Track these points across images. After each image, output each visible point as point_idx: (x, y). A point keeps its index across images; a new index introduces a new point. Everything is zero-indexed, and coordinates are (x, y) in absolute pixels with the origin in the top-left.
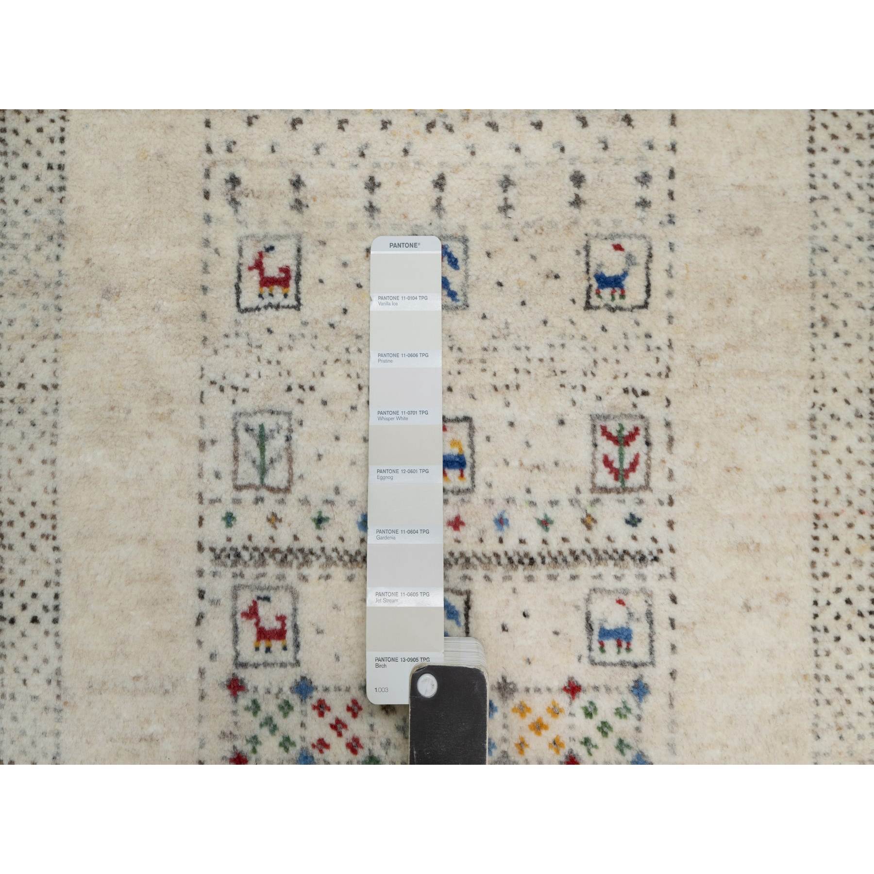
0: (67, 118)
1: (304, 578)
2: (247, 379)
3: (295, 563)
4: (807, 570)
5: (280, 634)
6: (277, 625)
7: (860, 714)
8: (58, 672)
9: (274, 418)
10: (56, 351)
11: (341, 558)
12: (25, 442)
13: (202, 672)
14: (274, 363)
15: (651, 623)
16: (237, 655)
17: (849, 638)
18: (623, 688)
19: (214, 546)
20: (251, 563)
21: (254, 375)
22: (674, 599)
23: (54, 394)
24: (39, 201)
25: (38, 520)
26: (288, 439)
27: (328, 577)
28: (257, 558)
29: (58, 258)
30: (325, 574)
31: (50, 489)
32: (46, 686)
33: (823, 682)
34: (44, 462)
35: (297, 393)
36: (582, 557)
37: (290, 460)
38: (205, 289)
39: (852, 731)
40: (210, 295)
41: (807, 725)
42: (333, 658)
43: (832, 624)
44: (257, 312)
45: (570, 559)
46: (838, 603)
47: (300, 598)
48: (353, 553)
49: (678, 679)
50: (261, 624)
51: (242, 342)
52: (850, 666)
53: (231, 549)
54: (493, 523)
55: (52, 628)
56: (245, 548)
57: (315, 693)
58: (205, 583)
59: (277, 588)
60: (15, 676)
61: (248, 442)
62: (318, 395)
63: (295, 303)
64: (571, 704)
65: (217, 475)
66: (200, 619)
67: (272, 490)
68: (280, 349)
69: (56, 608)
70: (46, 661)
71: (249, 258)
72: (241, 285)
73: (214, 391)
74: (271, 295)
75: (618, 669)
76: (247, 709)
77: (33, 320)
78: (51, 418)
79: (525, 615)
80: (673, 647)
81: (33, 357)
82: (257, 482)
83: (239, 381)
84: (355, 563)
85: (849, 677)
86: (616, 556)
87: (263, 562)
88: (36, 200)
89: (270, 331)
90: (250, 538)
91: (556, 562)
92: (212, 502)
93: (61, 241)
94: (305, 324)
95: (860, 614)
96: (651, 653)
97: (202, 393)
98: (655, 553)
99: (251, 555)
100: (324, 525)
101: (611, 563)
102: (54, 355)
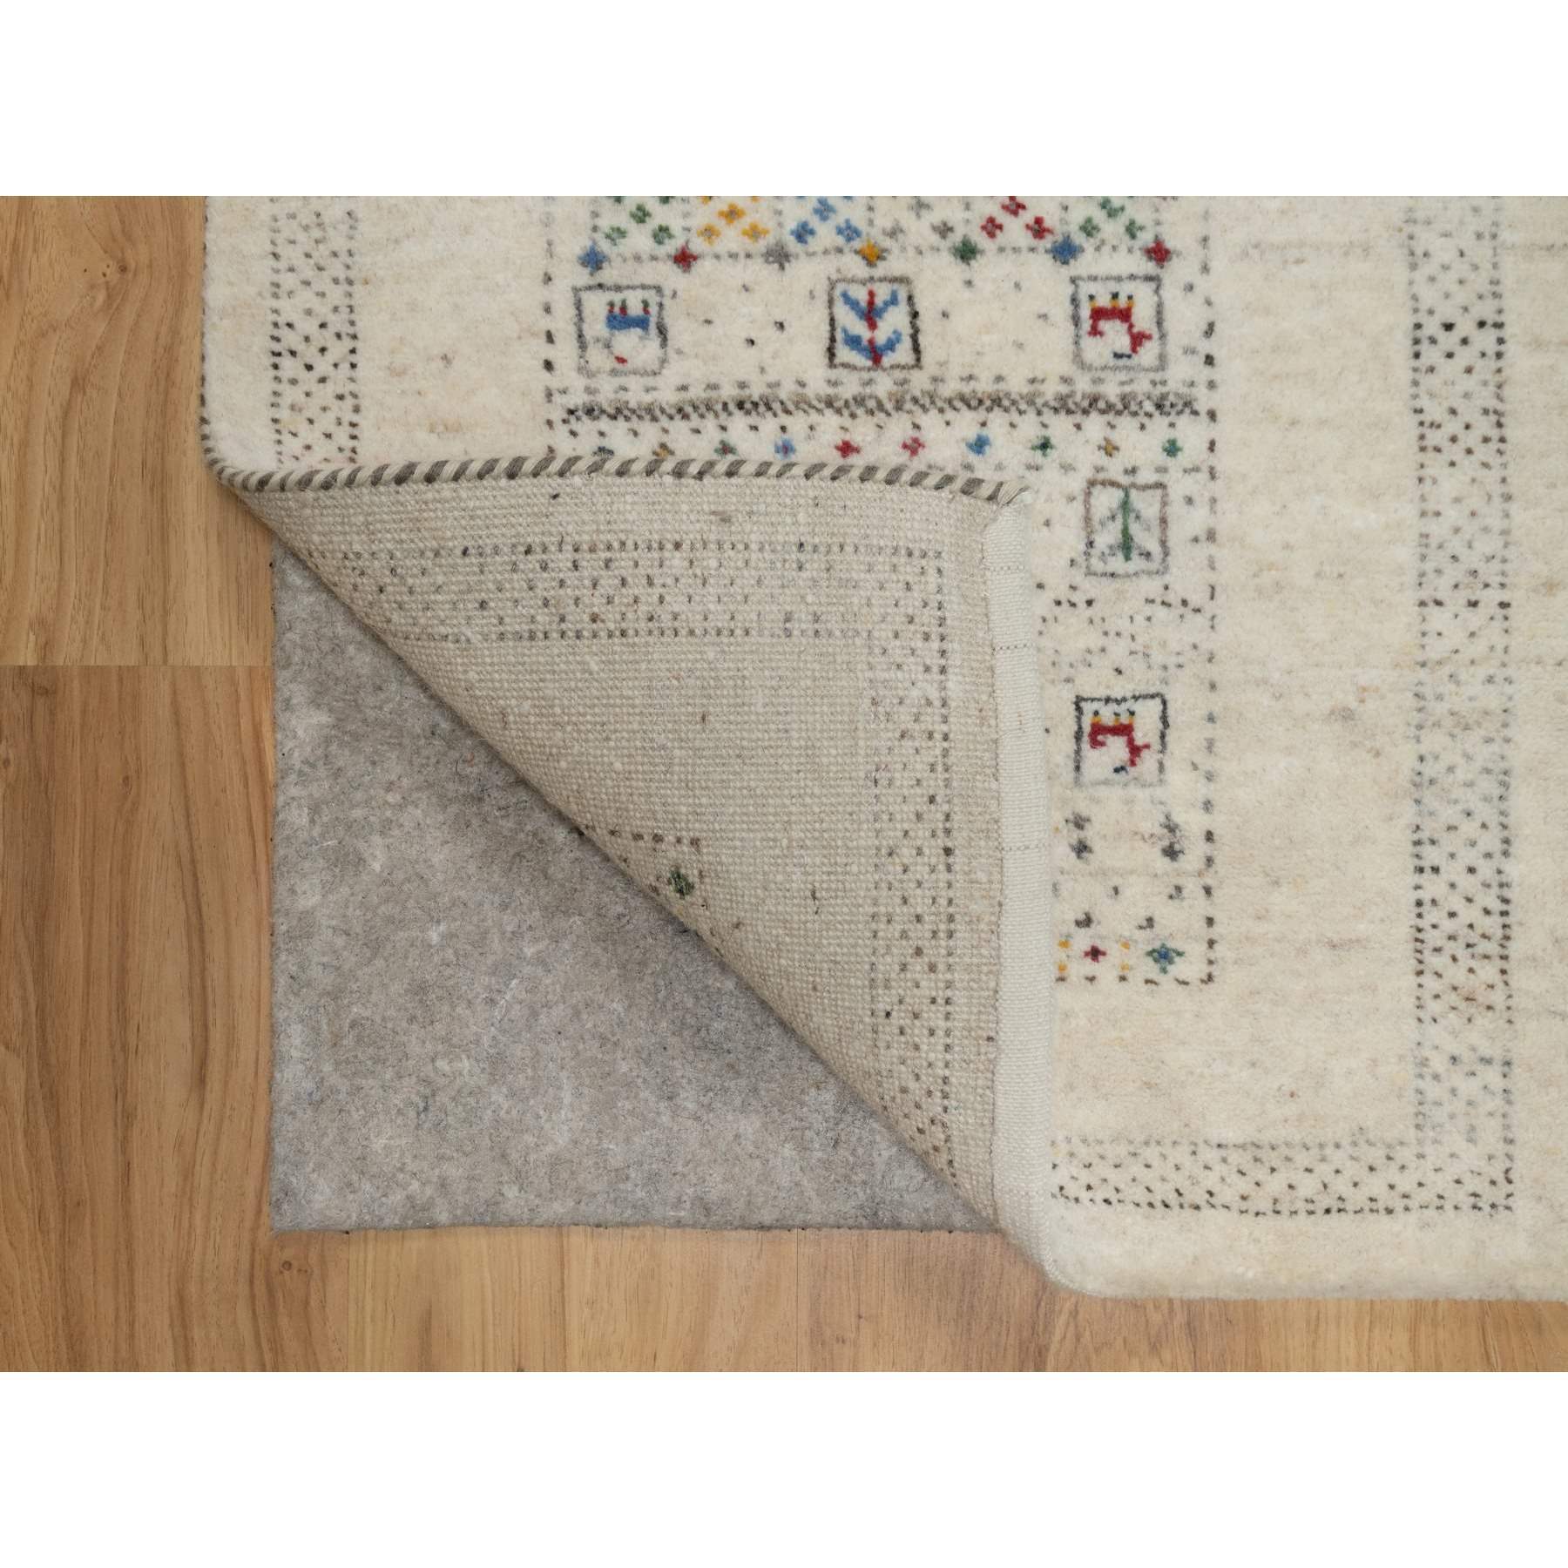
0: (1414, 930)
1: (1065, 380)
2: (1149, 614)
3: (1078, 398)
4: (364, 403)
5: (1098, 314)
6: (1104, 325)
7: (293, 242)
8: (1414, 267)
9: (1110, 569)
10: (1423, 647)
11: (1014, 403)
12: (1468, 537)
13: (1205, 269)
14: (1112, 634)
15: (580, 336)
16: (1157, 291)
17: (309, 326)
18: (617, 262)
19: (1193, 417)
20: (1140, 398)
21: (1139, 619)
22: (548, 365)
23: (1425, 594)
24: (1451, 828)
25: (1445, 445)
26: (1091, 544)
27: (1033, 381)
28: (1132, 403)
29: (1422, 759)
30: (1037, 386)
31: (1428, 482)
32: (1431, 250)
33: (342, 277)
34: (1438, 514)
35: (1079, 598)
36: (673, 411)
37: (1087, 519)
38: (1211, 719)
39: (304, 223)
40: (1205, 713)
41: (361, 227)
42: (1024, 285)
43: (331, 342)
44: (1137, 694)
45: (689, 409)
46: (323, 366)
47: (1071, 356)
48: (996, 409)
49: (542, 273)
50: (1126, 326)
51: (1158, 658)
52: (306, 298)
53: (1169, 414)
54: (797, 447)
55: (1422, 318)
56: (1149, 415)
57: (1049, 246)
58: (1206, 373)
59: (1104, 368)
60: (1476, 260)
61: (1146, 539)
62: (1048, 596)
63: (1083, 704)
64: (687, 242)
65: (1189, 501)
66: (1210, 330)
67: (1113, 484)
68: (1103, 650)
69: (1417, 342)
70: (1432, 279)
71: (1148, 761)
72: (1161, 726)
73: (1196, 599)
74: (1117, 714)
75: (624, 282)
76: (1141, 228)
77: (1458, 683)
78: (1429, 566)
79: (752, 342)
80: (548, 310)
81: (1456, 637)
82: (1133, 493)
83: (1160, 613)
84: (994, 397)
85: (307, 283)
86: (626, 412)
87: (1124, 398)
88: (1456, 828)
89: (1119, 672)
90: (1143, 427)
91: (707, 405)
92: (1196, 469)
93: (1417, 779)
94: (1068, 680)
95: (293, 353)
96: (580, 301)
97: (1212, 598)
98: (572, 419)
99: (1141, 408)
100: (1038, 442)
101: (632, 405)
102: (1426, 640)
